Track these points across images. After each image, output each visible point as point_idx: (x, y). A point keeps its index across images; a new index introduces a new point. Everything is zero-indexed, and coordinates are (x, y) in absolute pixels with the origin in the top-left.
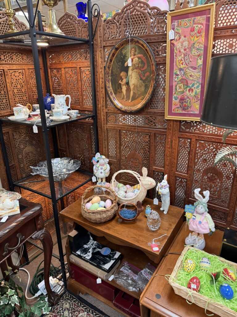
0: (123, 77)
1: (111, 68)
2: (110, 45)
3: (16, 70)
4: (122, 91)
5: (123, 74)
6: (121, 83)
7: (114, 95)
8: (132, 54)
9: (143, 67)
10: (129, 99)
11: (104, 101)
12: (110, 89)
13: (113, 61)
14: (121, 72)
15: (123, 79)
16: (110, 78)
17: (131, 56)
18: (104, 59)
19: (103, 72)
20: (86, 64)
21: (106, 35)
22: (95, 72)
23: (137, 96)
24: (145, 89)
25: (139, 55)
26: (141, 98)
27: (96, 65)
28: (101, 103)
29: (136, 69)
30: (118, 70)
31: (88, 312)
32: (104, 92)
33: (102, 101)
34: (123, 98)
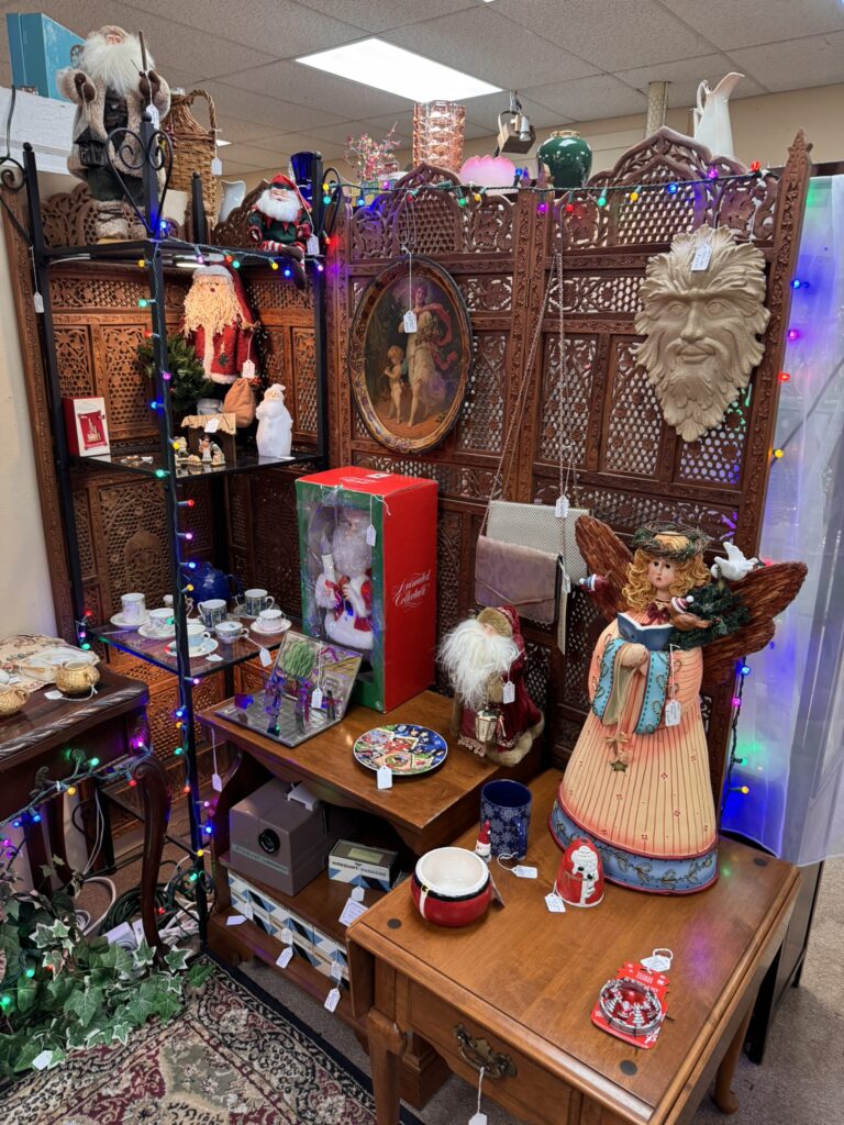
0: (393, 360)
1: (365, 335)
2: (365, 273)
3: (123, 328)
4: (390, 398)
5: (393, 352)
6: (392, 376)
7: (371, 406)
8: (417, 300)
9: (442, 338)
10: (407, 419)
11: (347, 420)
12: (363, 389)
13: (370, 316)
14: (389, 347)
15: (393, 366)
16: (362, 359)
17: (414, 307)
18: (351, 309)
19: (346, 344)
20: (305, 321)
21: (356, 247)
22: (328, 343)
23: (427, 411)
24: (447, 395)
25: (434, 306)
26: (436, 417)
27: (331, 325)
28: (341, 425)
29: (426, 340)
30: (383, 340)
31: (250, 1011)
32: (347, 396)
33: (342, 421)
34: (394, 416)
